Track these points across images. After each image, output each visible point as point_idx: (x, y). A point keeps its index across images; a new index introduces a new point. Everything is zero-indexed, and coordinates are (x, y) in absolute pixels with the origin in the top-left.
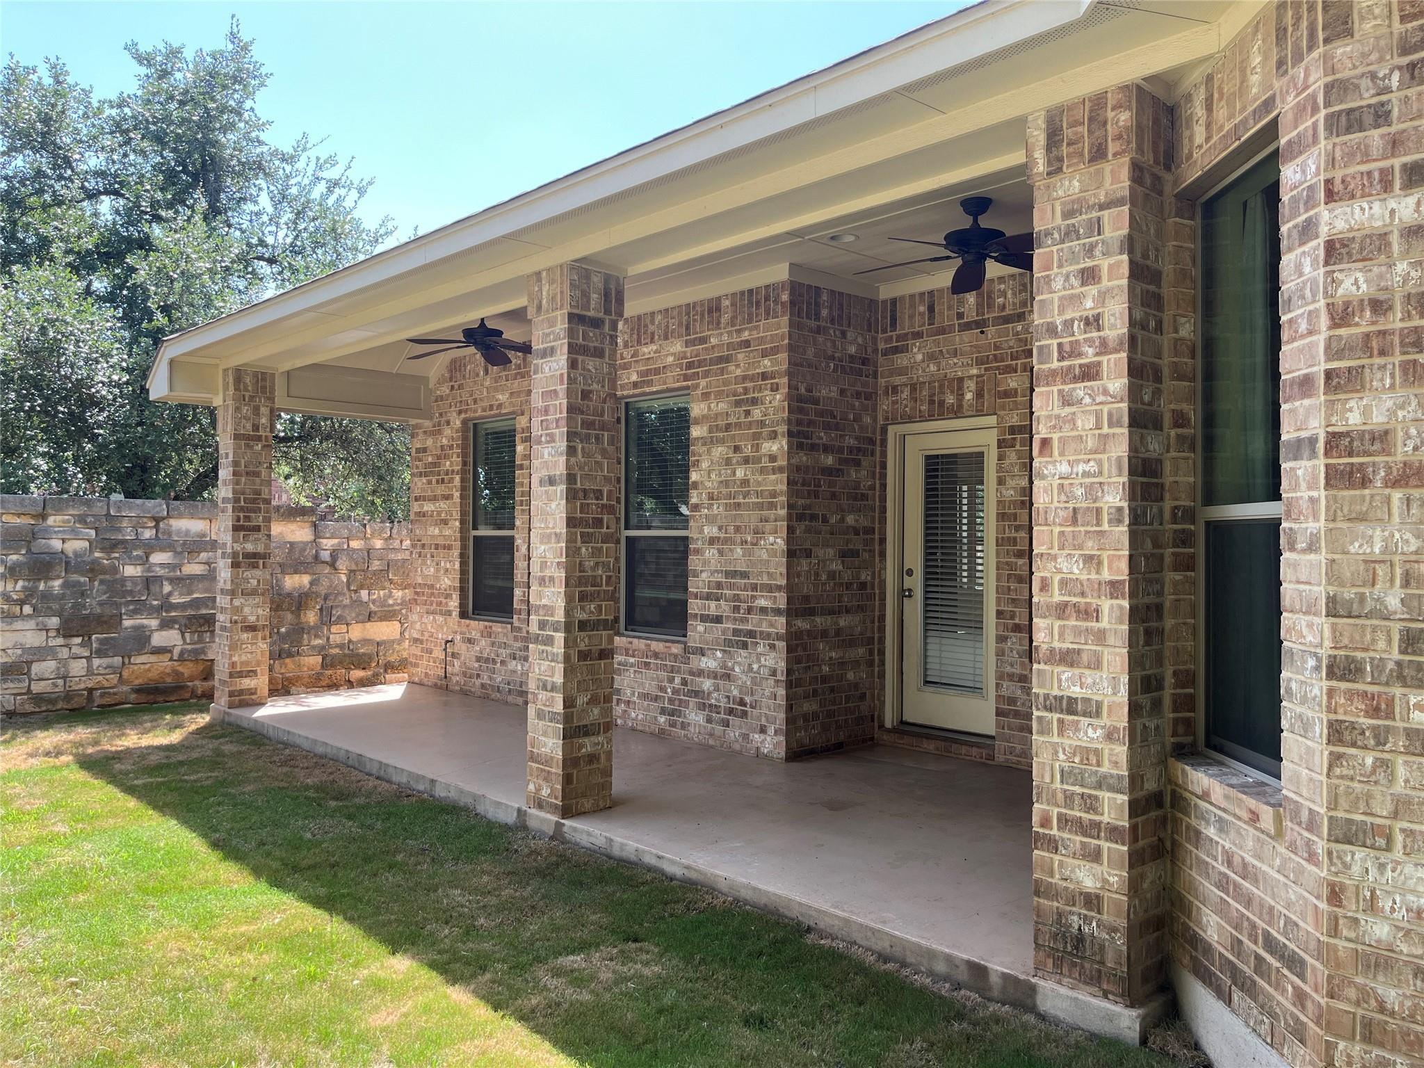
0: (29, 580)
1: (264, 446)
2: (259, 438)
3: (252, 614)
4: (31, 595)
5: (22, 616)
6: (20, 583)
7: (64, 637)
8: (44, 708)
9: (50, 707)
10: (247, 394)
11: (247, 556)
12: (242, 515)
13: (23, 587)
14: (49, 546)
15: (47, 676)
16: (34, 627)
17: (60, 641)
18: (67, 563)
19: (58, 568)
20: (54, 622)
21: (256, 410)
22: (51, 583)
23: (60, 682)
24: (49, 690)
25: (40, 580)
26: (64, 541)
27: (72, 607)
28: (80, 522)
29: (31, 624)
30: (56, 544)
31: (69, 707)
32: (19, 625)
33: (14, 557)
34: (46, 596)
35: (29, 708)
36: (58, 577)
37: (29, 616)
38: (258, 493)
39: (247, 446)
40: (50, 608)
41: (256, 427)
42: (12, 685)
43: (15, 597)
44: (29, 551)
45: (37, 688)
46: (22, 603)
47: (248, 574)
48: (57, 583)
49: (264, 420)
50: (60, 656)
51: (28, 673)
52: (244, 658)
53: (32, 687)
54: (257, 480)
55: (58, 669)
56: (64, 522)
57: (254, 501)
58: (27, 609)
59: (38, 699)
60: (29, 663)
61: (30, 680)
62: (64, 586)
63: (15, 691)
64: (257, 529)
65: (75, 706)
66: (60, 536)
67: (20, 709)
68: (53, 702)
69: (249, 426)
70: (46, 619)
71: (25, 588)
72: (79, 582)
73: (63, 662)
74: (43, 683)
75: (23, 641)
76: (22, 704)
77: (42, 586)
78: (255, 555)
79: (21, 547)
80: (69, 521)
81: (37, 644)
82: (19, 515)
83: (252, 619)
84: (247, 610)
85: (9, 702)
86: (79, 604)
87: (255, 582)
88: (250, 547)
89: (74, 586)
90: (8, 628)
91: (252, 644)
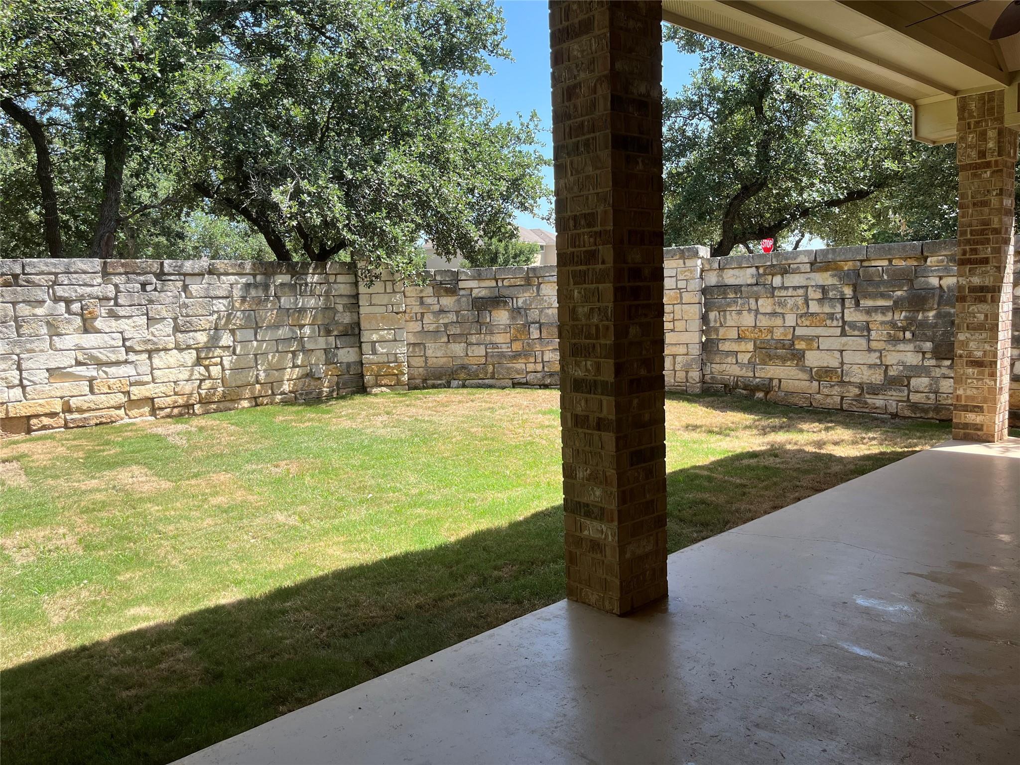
0: (910, 311)
1: (993, 172)
2: (988, 165)
3: (978, 349)
4: (911, 324)
5: (904, 340)
6: (904, 314)
7: (937, 359)
8: (918, 415)
9: (923, 415)
10: (972, 121)
11: (973, 289)
12: (968, 248)
13: (905, 317)
14: (928, 283)
15: (921, 389)
16: (912, 349)
17: (933, 362)
18: (941, 297)
19: (931, 301)
20: (928, 345)
21: (983, 136)
22: (926, 314)
23: (932, 396)
24: (923, 401)
25: (918, 311)
26: (941, 278)
27: (942, 335)
28: (951, 261)
29: (910, 347)
30: (934, 281)
31: (938, 417)
32: (901, 347)
33: (899, 293)
34: (923, 324)
35: (908, 413)
36: (931, 309)
37: (909, 340)
38: (986, 223)
39: (975, 175)
40: (925, 334)
41: (982, 154)
42: (894, 393)
43: (900, 325)
44: (912, 287)
45: (914, 398)
46: (904, 329)
47: (974, 308)
48: (931, 314)
49: (991, 145)
50: (933, 374)
51: (908, 386)
52: (969, 393)
53: (911, 398)
54: (986, 210)
55: (931, 384)
56: (938, 262)
57: (982, 232)
58: (908, 335)
59: (914, 407)
60: (909, 378)
61: (909, 391)
62: (936, 317)
63: (898, 399)
64: (985, 261)
65: (943, 417)
66: (935, 274)
67: (900, 413)
68: (925, 411)
69: (974, 154)
70: (922, 343)
71: (906, 318)
72: (949, 313)
73: (935, 380)
74: (919, 395)
75: (905, 360)
76: (902, 409)
77: (920, 317)
78: (982, 289)
79: (904, 285)
80: (942, 261)
81: (915, 363)
82: (905, 259)
83: (979, 354)
84: (972, 345)
85: (892, 406)
86: (948, 332)
87: (982, 317)
88: (976, 281)
89: (945, 317)
90: (893, 349)
91: (978, 380)
